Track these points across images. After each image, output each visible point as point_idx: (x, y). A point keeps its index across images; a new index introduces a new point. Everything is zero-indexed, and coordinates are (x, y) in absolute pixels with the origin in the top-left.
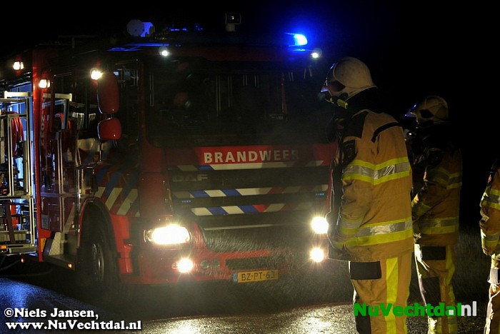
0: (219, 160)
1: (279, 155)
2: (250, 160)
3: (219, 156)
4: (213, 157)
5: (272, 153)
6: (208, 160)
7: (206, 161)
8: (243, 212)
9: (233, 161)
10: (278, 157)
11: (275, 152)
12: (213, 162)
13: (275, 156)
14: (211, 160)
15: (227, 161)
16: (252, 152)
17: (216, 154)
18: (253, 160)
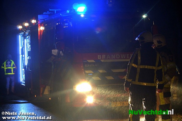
0: (104, 58)
1: (129, 56)
2: (117, 58)
3: (104, 56)
4: (102, 57)
5: (126, 56)
6: (100, 58)
7: (99, 58)
8: (114, 79)
9: (110, 58)
10: (128, 57)
11: (127, 55)
12: (102, 59)
13: (127, 56)
14: (101, 58)
15: (107, 58)
16: (118, 55)
17: (103, 55)
18: (118, 58)
